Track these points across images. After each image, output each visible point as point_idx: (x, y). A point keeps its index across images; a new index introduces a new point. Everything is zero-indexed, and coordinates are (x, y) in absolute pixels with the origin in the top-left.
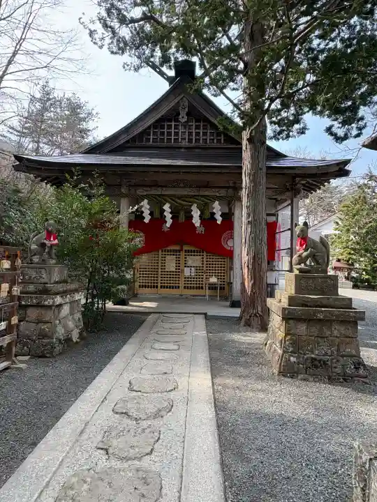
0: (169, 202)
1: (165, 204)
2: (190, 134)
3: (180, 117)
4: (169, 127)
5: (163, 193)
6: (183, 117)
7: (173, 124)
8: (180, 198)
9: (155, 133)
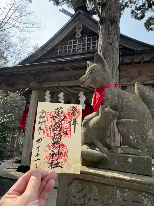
0: (64, 92)
1: (60, 93)
2: (84, 45)
3: (77, 35)
4: (70, 43)
5: (60, 85)
6: (78, 35)
7: (73, 41)
8: (70, 87)
9: (61, 49)
